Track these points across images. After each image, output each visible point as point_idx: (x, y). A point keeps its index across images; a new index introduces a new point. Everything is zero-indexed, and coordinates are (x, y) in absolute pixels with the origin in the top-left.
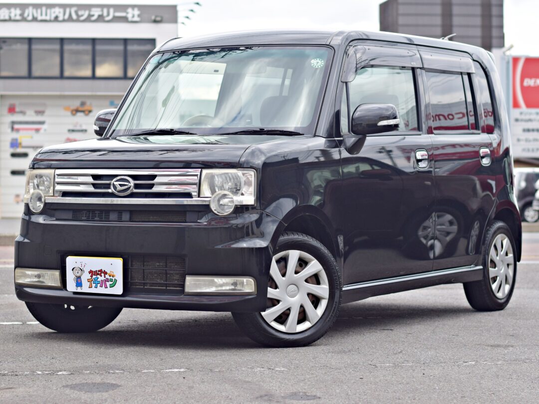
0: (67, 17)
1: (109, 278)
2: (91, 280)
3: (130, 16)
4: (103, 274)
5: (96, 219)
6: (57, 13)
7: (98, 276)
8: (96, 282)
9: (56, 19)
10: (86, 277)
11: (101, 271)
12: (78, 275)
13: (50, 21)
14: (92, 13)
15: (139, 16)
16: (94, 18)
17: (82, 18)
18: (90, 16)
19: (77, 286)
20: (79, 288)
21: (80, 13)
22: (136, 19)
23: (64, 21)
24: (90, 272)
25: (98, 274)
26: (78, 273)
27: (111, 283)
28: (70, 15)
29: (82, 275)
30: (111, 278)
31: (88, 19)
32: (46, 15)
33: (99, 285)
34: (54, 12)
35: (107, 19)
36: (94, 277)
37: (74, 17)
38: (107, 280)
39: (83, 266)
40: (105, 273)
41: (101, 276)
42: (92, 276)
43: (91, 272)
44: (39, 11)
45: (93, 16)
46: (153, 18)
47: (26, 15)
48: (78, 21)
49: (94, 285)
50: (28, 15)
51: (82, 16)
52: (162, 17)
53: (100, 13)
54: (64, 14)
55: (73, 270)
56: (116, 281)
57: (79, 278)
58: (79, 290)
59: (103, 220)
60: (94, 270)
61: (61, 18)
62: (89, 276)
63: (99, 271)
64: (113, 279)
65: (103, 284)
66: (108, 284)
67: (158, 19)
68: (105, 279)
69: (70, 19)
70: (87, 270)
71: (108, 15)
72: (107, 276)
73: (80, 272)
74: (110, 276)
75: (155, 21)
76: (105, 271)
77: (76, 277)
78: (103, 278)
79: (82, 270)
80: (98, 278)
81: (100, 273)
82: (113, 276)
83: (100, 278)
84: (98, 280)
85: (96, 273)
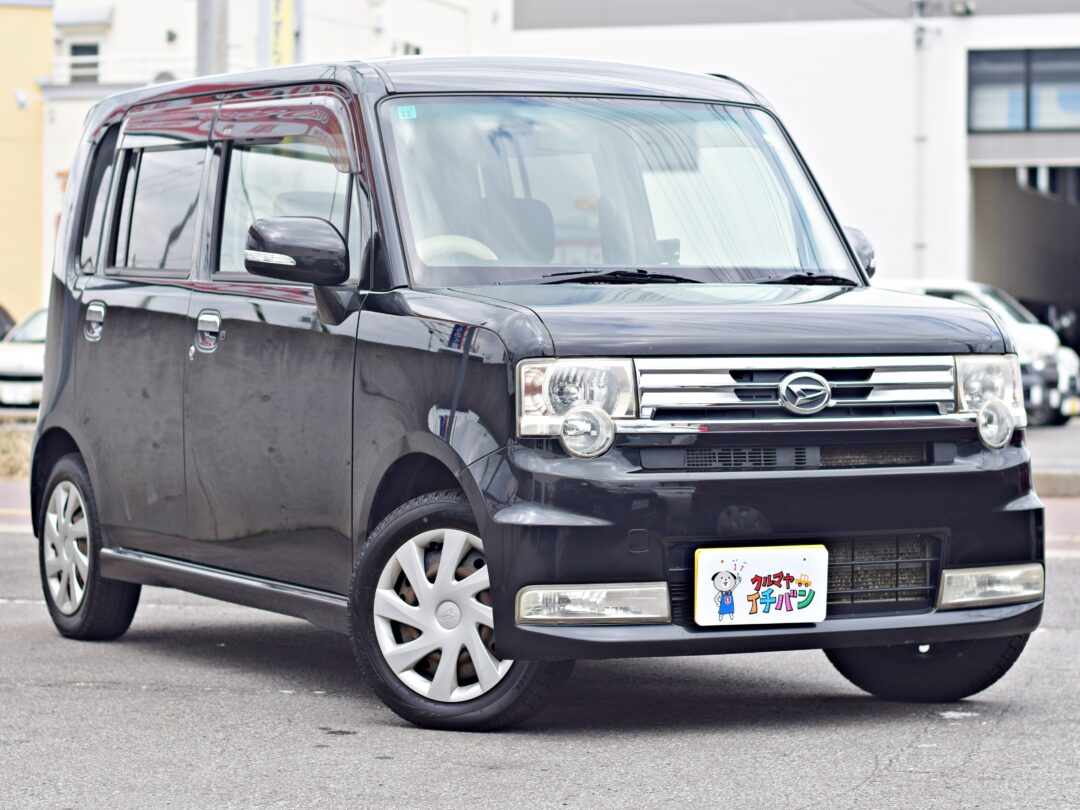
1: (797, 588)
2: (757, 596)
4: (783, 583)
5: (745, 464)
7: (774, 587)
10: (743, 591)
11: (780, 576)
12: (726, 588)
19: (722, 611)
20: (726, 616)
24: (753, 581)
25: (773, 583)
26: (726, 584)
27: (802, 599)
29: (734, 587)
30: (803, 588)
33: (773, 606)
36: (763, 589)
38: (794, 594)
39: (739, 567)
40: (790, 579)
41: (780, 586)
42: (757, 589)
43: (756, 580)
49: (761, 607)
55: (713, 578)
56: (813, 594)
57: (728, 594)
58: (727, 620)
59: (763, 466)
60: (763, 574)
62: (751, 589)
63: (775, 576)
64: (807, 590)
65: (784, 602)
66: (794, 602)
68: (788, 591)
70: (747, 576)
72: (794, 586)
73: (731, 581)
74: (800, 584)
76: (788, 574)
77: (720, 594)
78: (783, 590)
79: (735, 578)
80: (773, 591)
81: (777, 580)
82: (807, 585)
83: (778, 591)
84: (772, 596)
85: (768, 581)
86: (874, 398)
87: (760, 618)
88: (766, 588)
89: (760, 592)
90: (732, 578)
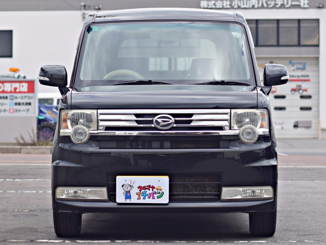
0: (260, 5)
1: (157, 191)
2: (140, 193)
3: (302, 4)
4: (151, 189)
5: (139, 147)
6: (254, 3)
7: (147, 190)
8: (145, 195)
9: (253, 7)
10: (134, 192)
11: (149, 186)
12: (127, 190)
13: (249, 8)
14: (277, 3)
15: (308, 4)
16: (278, 6)
17: (270, 6)
18: (276, 4)
19: (126, 198)
21: (269, 3)
22: (306, 6)
23: (258, 8)
24: (138, 188)
25: (147, 189)
26: (127, 188)
27: (159, 195)
28: (262, 4)
29: (131, 189)
30: (159, 191)
31: (274, 7)
32: (247, 4)
33: (147, 197)
34: (252, 3)
35: (287, 6)
36: (142, 191)
37: (265, 5)
38: (155, 193)
39: (132, 183)
40: (153, 188)
41: (149, 190)
42: (140, 191)
43: (140, 187)
44: (242, 2)
45: (277, 4)
46: (317, 5)
47: (233, 5)
48: (267, 8)
49: (142, 197)
50: (235, 5)
51: (270, 4)
52: (323, 5)
53: (282, 3)
54: (258, 3)
55: (122, 186)
56: (163, 193)
57: (129, 192)
58: (128, 201)
59: (146, 147)
60: (143, 185)
61: (256, 6)
62: (138, 191)
63: (147, 186)
64: (161, 192)
65: (151, 196)
66: (155, 196)
67: (321, 6)
68: (153, 192)
69: (262, 7)
70: (136, 186)
71: (288, 3)
72: (155, 190)
73: (129, 188)
74: (158, 190)
75: (319, 7)
76: (153, 186)
77: (125, 192)
78: (151, 191)
79: (131, 186)
80: (147, 192)
81: (148, 188)
82: (160, 190)
83: (148, 192)
84: (146, 193)
85: (144, 188)
86: (193, 124)
87: (142, 201)
88: (144, 191)
89: (141, 192)
90: (130, 186)
